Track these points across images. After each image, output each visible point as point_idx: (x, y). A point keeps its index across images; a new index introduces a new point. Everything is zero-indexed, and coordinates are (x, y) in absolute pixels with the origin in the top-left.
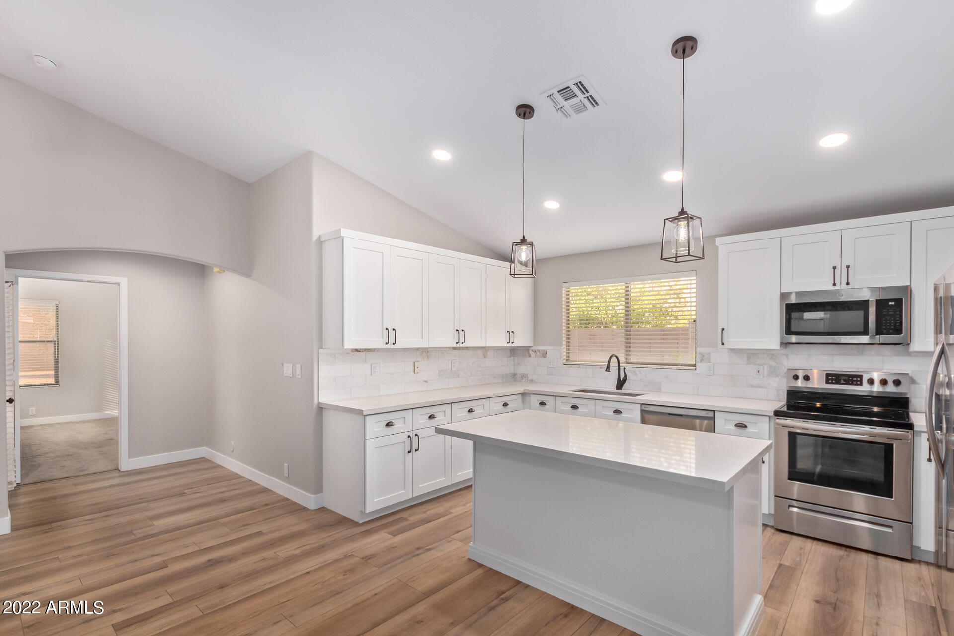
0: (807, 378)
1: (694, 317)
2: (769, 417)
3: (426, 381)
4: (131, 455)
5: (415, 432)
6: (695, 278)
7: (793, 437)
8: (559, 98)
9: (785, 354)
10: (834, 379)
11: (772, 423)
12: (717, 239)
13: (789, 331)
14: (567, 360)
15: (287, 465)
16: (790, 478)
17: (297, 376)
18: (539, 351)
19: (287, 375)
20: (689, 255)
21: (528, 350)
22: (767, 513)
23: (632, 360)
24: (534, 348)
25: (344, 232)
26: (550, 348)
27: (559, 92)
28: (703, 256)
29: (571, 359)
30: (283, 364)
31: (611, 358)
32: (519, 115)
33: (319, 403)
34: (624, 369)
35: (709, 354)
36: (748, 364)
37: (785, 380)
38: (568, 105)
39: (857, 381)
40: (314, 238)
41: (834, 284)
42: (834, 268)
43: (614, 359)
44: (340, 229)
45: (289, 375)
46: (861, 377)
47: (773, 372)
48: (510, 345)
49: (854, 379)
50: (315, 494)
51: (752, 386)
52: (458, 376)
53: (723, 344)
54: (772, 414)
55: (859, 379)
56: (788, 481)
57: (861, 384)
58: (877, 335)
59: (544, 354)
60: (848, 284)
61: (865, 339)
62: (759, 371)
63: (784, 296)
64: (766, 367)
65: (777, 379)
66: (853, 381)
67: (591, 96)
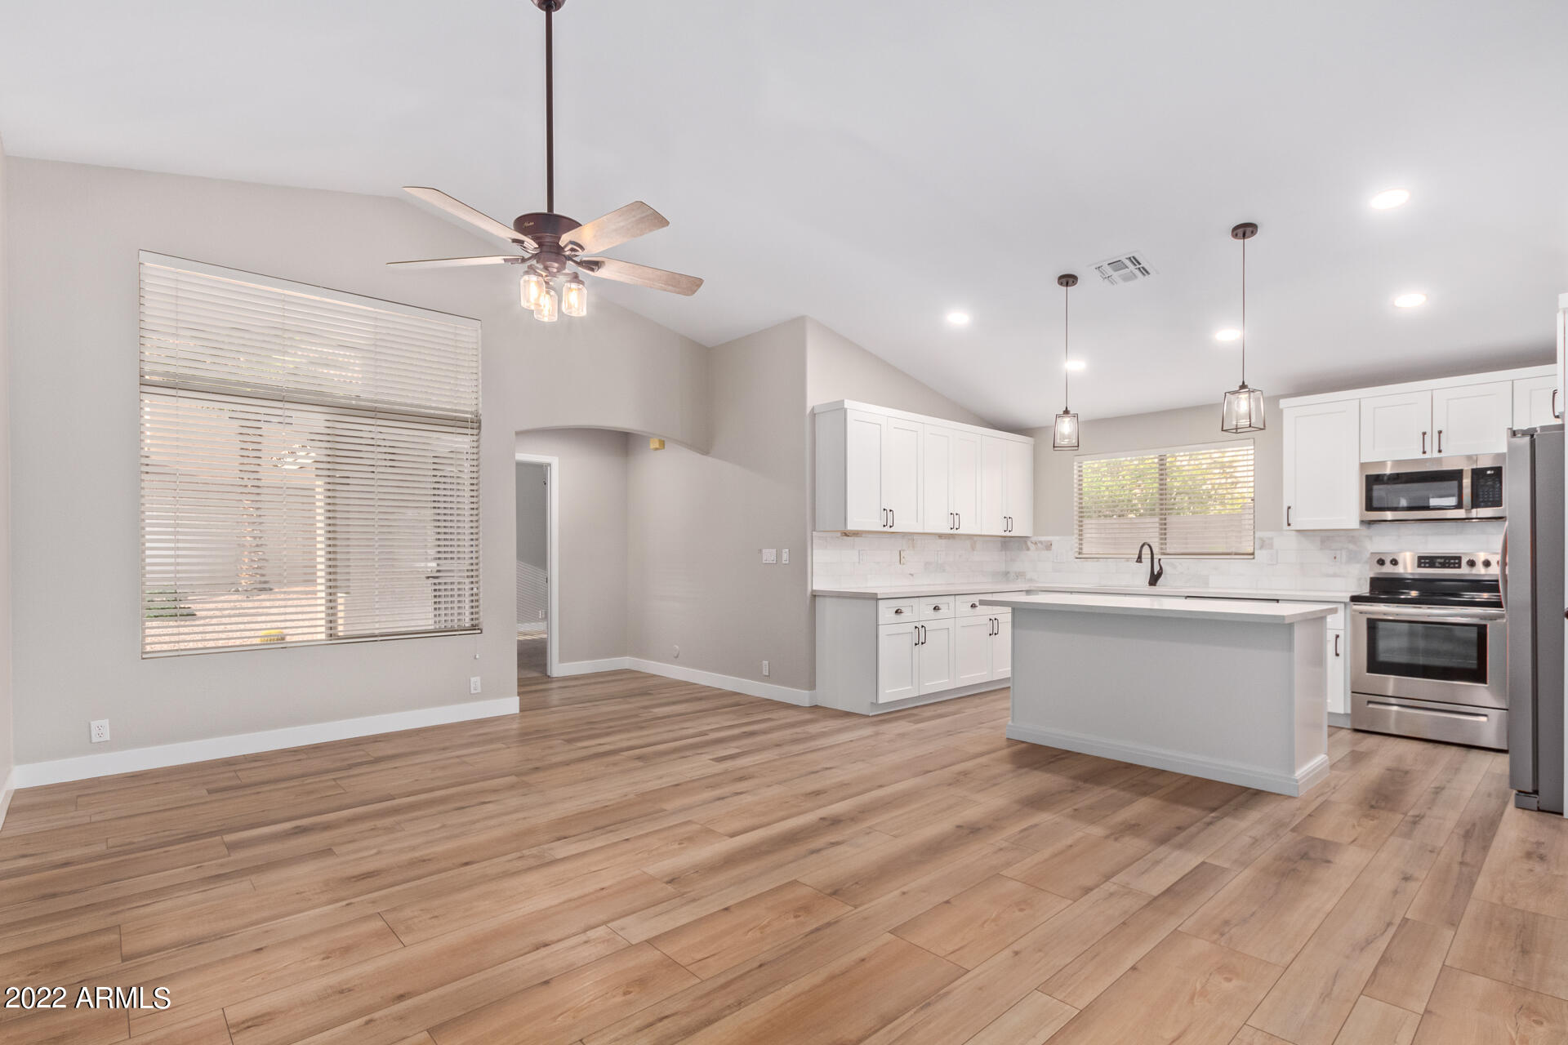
0: (1394, 562)
1: (1252, 495)
2: (1345, 604)
3: (912, 575)
4: (561, 660)
5: (921, 624)
6: (1252, 447)
7: (1373, 625)
8: (1109, 271)
9: (1368, 536)
10: (1427, 563)
11: (1348, 611)
12: (1282, 402)
13: (1370, 506)
14: (1080, 553)
15: (767, 662)
16: (1370, 669)
17: (784, 562)
18: (1041, 542)
19: (767, 562)
20: (1250, 426)
21: (1026, 542)
22: (1342, 712)
23: (1168, 551)
24: (1034, 539)
25: (848, 404)
26: (1057, 538)
27: (1109, 264)
28: (1264, 426)
29: (1084, 551)
30: (761, 551)
31: (1142, 546)
32: (1061, 284)
33: (813, 591)
34: (1160, 560)
35: (1272, 539)
36: (1321, 549)
37: (1367, 567)
38: (1115, 275)
39: (1455, 563)
40: (808, 410)
41: (1424, 452)
42: (1424, 434)
43: (1146, 550)
44: (843, 401)
45: (771, 562)
46: (1459, 558)
47: (1353, 557)
48: (1007, 534)
49: (1452, 561)
50: (809, 690)
51: (1328, 575)
52: (944, 571)
53: (1289, 525)
54: (1348, 600)
55: (1457, 561)
56: (1368, 674)
57: (1460, 567)
58: (1473, 507)
59: (1049, 546)
60: (1440, 451)
61: (1461, 513)
62: (1335, 558)
63: (1363, 466)
64: (1344, 553)
65: (1358, 566)
66: (1450, 564)
67: (1143, 268)
